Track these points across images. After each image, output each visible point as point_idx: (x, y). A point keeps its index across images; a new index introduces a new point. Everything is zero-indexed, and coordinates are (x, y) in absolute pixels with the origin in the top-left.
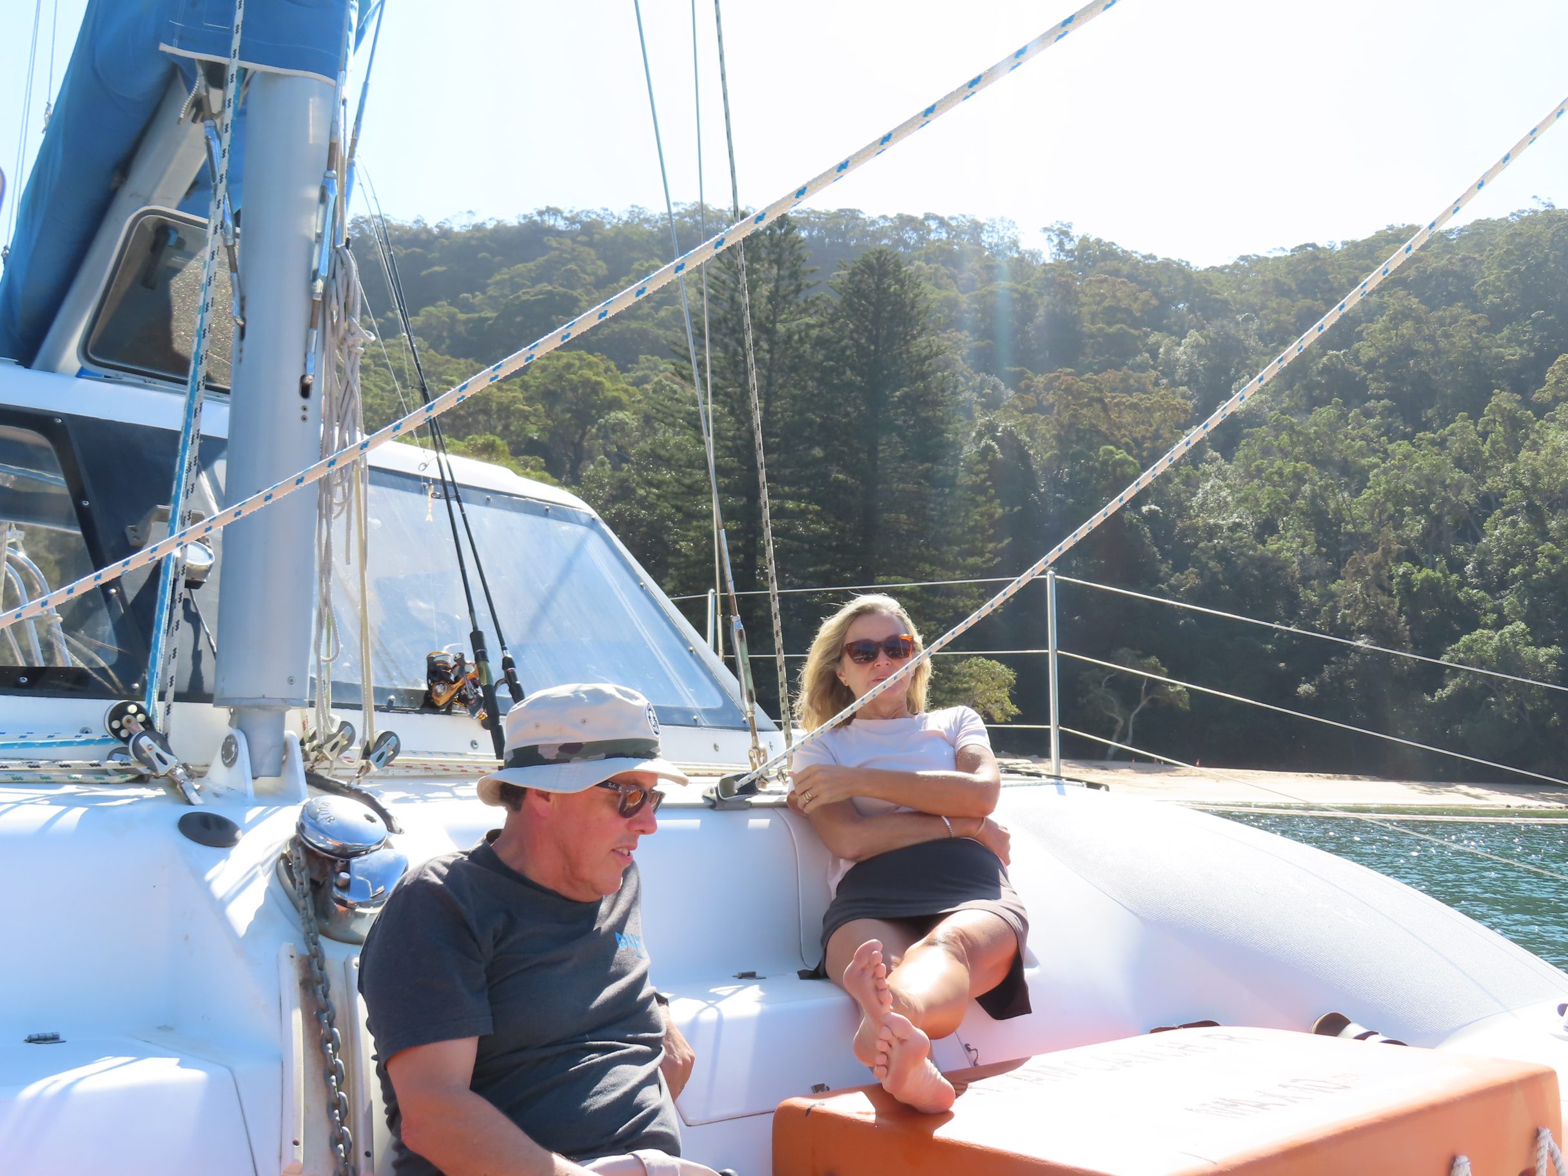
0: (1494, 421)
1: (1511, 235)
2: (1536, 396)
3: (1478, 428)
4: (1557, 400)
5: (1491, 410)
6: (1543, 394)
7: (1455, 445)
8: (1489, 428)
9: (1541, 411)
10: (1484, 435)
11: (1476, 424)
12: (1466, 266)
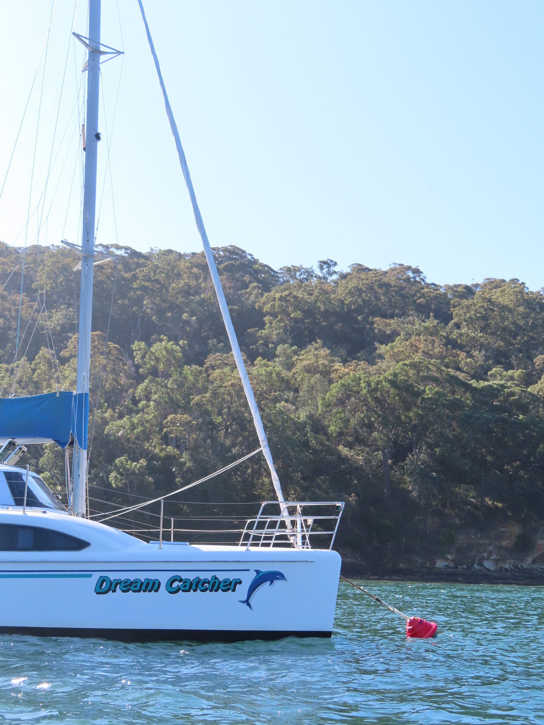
0: (40, 363)
1: (55, 262)
2: (62, 353)
3: (32, 366)
4: (71, 356)
5: (39, 358)
6: (64, 353)
7: (19, 374)
8: (37, 366)
9: (64, 361)
10: (34, 370)
11: (31, 364)
12: (28, 272)
